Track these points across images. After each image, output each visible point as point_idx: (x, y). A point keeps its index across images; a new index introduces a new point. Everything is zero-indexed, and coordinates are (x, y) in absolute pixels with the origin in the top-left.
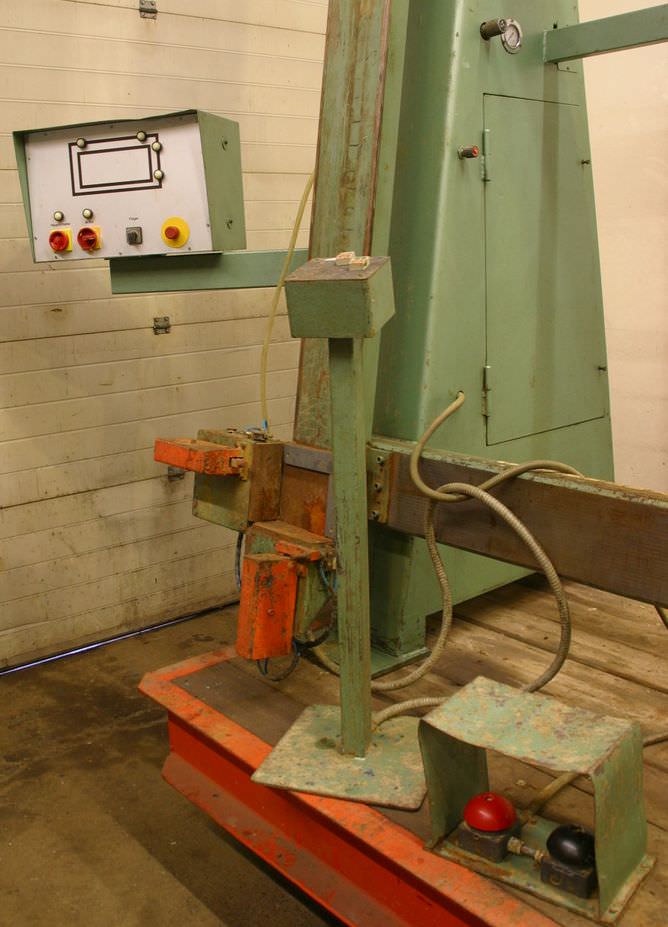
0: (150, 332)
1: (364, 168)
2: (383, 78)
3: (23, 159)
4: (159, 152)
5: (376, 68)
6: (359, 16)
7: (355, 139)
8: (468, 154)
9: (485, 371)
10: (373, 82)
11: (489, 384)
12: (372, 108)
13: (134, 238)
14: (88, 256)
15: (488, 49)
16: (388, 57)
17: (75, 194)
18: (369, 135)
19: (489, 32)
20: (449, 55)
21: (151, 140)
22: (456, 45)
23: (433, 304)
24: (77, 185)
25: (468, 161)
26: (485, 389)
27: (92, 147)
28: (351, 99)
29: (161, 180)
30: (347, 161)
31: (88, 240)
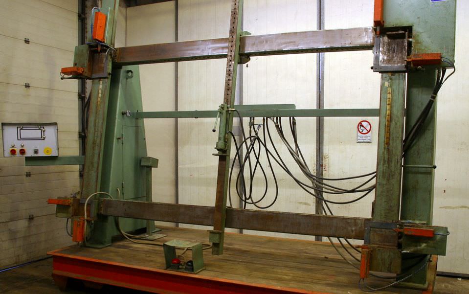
0: (25, 176)
1: (98, 141)
2: (102, 123)
3: (2, 129)
4: (44, 131)
5: (101, 121)
6: (97, 110)
7: (96, 135)
8: (119, 139)
9: (123, 184)
10: (100, 124)
11: (124, 186)
12: (100, 129)
13: (36, 152)
14: (21, 156)
15: (123, 117)
16: (103, 120)
17: (18, 140)
18: (99, 134)
19: (123, 114)
20: (115, 118)
21: (42, 128)
22: (117, 117)
23: (112, 169)
24: (19, 137)
25: (119, 140)
26: (123, 187)
27: (24, 128)
28: (95, 126)
29: (44, 138)
30: (94, 139)
31: (22, 152)
